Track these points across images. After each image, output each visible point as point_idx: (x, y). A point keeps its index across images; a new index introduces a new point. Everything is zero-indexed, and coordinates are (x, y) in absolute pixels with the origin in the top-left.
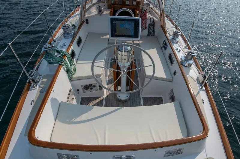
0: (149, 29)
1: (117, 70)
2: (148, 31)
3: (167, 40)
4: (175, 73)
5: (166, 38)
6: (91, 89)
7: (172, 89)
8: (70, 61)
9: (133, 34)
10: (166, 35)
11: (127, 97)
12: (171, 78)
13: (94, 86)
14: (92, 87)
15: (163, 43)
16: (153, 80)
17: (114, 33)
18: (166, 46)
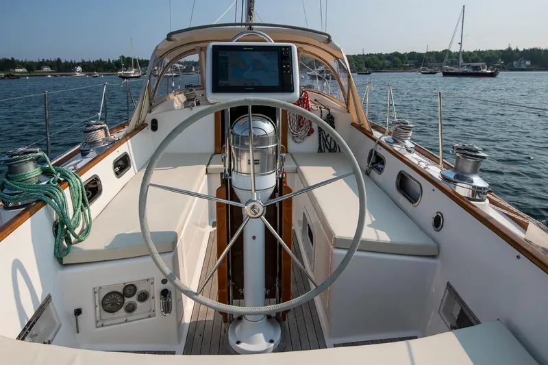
0: (320, 135)
1: (231, 200)
2: (320, 139)
3: (379, 146)
4: (438, 222)
5: (374, 143)
6: (131, 309)
7: (449, 286)
8: (76, 201)
9: (276, 83)
10: (373, 136)
11: (271, 341)
12: (431, 243)
13: (144, 297)
14: (134, 299)
15: (369, 159)
16: (356, 253)
17: (222, 82)
18: (380, 166)
